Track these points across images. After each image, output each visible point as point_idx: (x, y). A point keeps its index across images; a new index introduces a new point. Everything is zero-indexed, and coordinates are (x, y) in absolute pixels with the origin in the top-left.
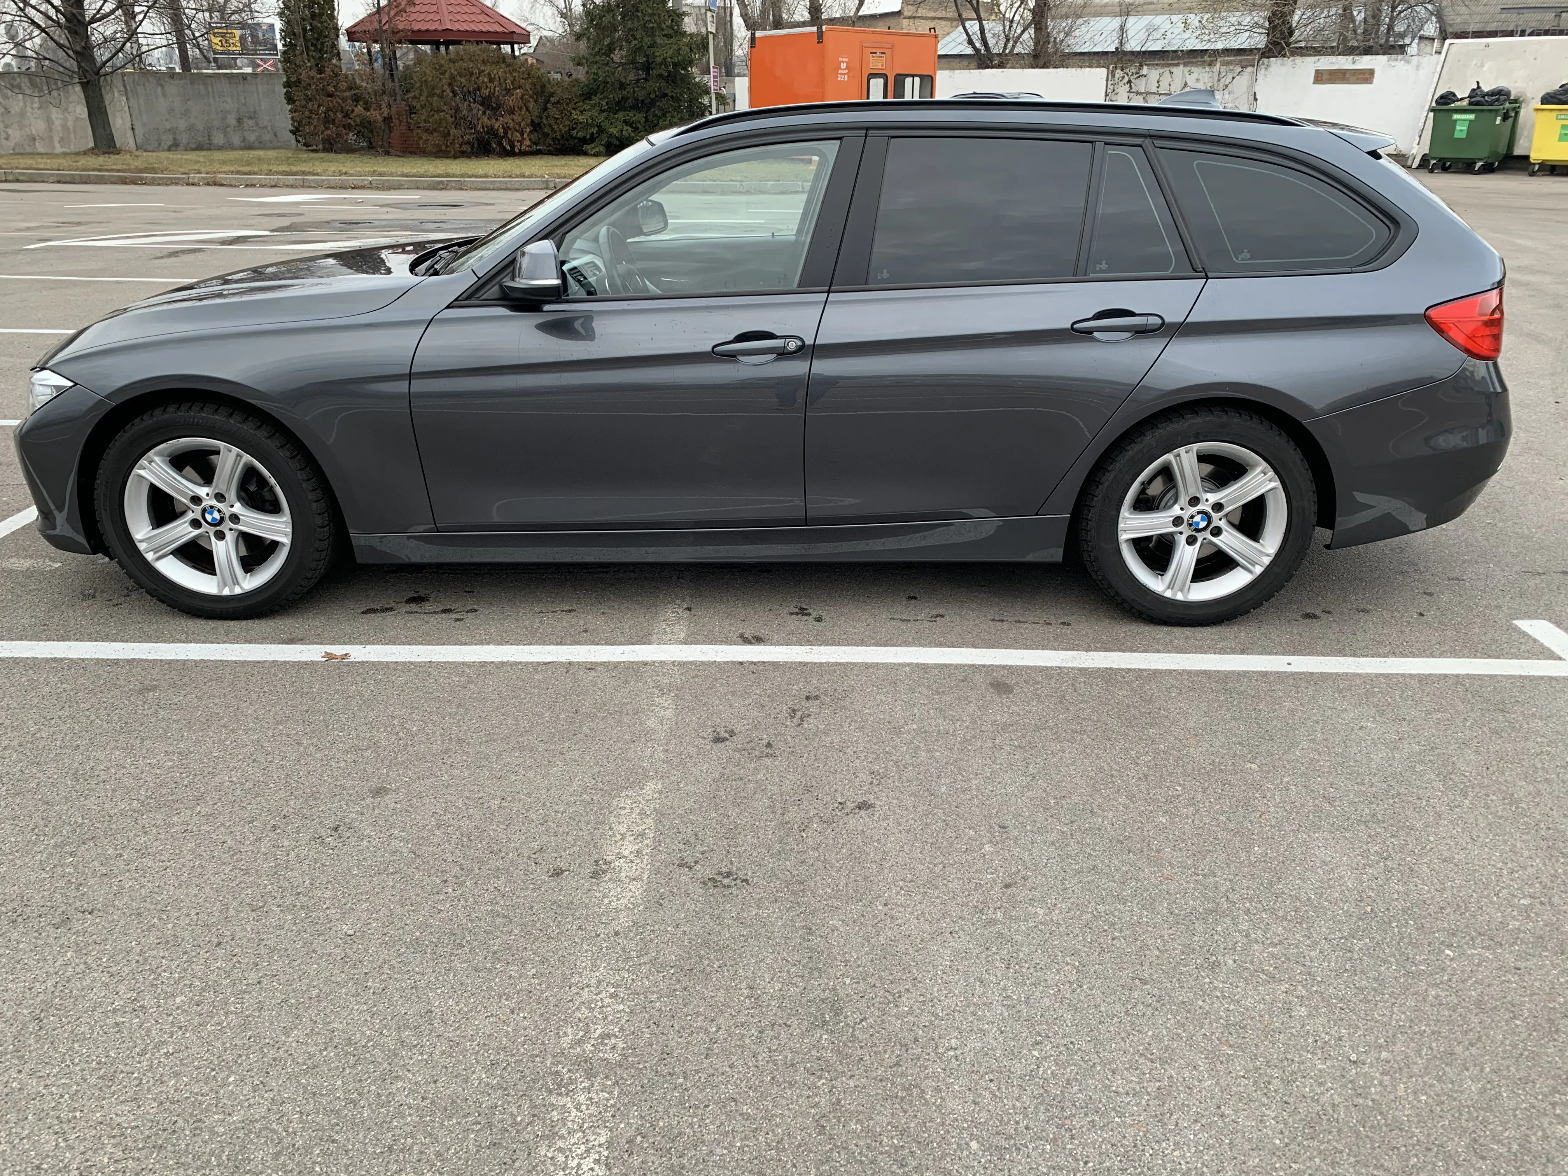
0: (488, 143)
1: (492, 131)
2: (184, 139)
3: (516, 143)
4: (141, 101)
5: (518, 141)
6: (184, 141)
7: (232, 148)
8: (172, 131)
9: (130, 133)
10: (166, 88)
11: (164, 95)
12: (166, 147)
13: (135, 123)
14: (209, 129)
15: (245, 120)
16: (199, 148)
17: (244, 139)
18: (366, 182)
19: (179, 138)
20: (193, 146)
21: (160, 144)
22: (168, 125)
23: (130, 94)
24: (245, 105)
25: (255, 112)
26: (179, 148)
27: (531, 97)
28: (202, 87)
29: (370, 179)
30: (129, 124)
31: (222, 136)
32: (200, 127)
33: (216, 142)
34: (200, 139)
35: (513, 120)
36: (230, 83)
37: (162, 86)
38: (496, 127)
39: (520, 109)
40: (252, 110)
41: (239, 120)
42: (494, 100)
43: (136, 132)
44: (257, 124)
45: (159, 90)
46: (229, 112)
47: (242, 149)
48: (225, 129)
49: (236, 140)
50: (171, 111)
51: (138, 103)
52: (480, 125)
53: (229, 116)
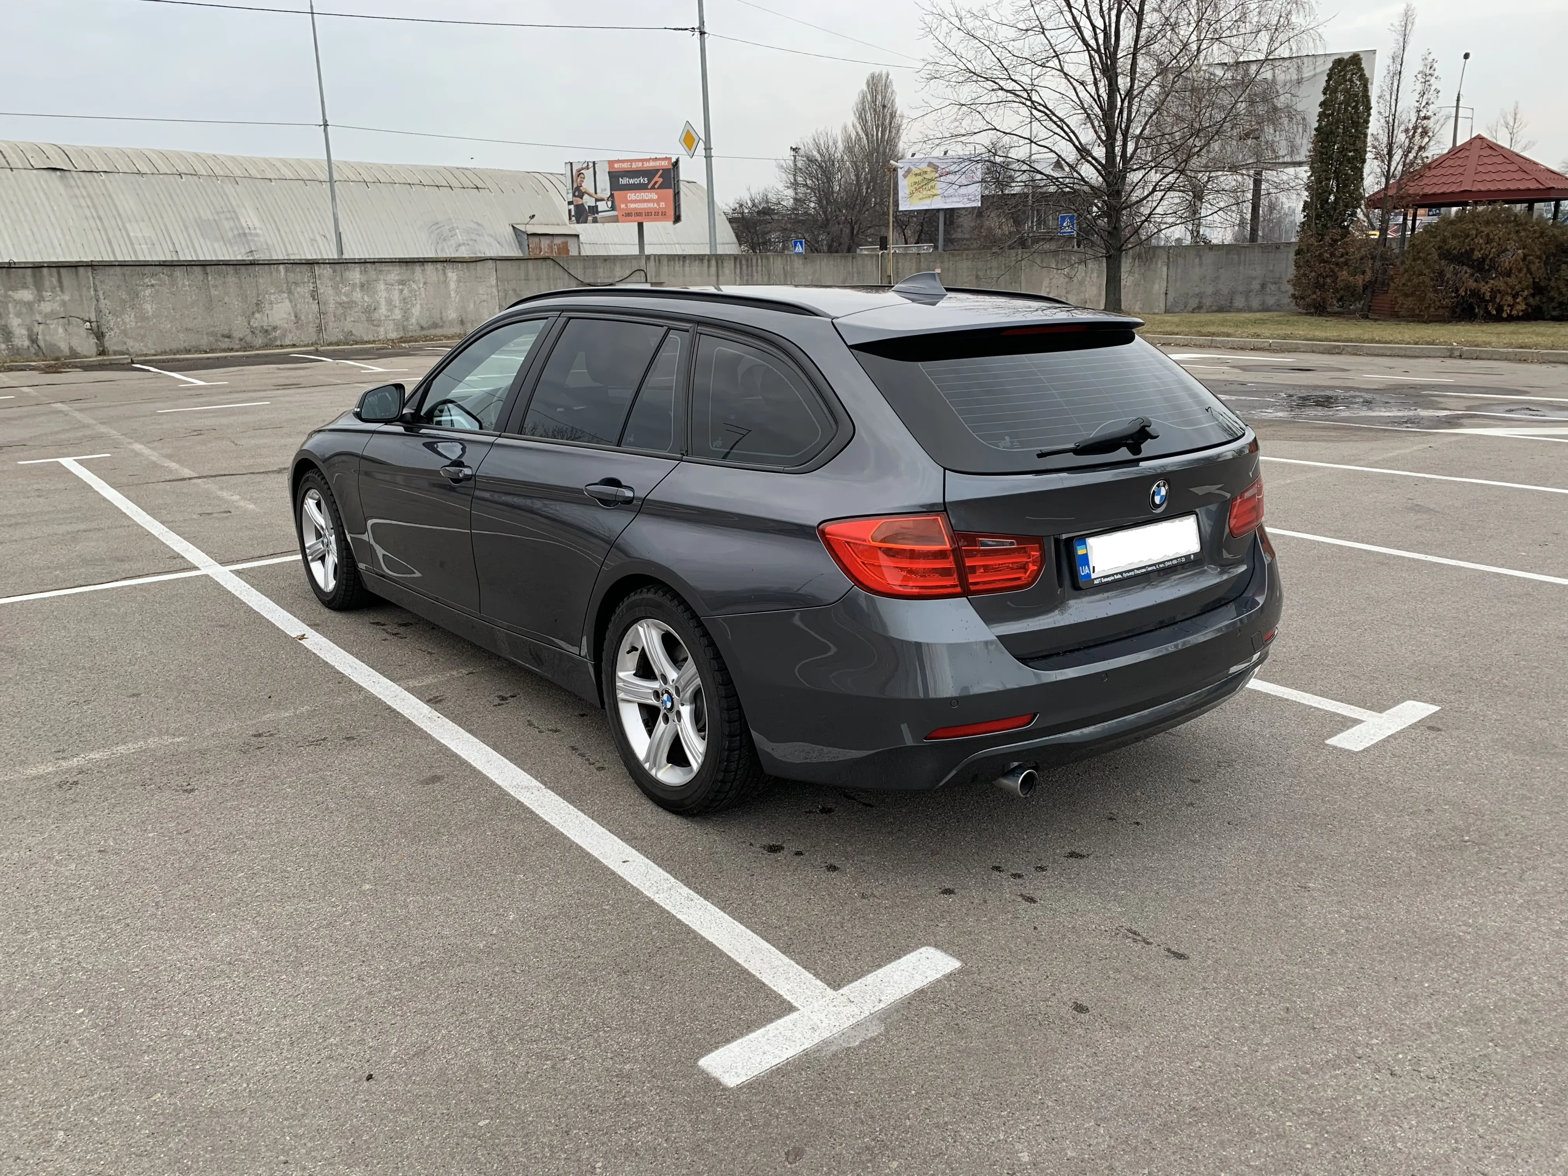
0: (1471, 307)
1: (1475, 293)
2: (1207, 302)
3: (1505, 308)
4: (1179, 270)
5: (1509, 305)
6: (1208, 304)
7: (1250, 310)
8: (1200, 295)
9: (1163, 296)
10: (1203, 259)
11: (1201, 264)
12: (1191, 309)
13: (1169, 289)
14: (1233, 293)
15: (1269, 285)
16: (1221, 310)
17: (1263, 303)
18: (1266, 344)
19: (1204, 301)
20: (1214, 308)
21: (1185, 307)
22: (1197, 290)
23: (1171, 264)
24: (1272, 271)
25: (1280, 278)
26: (1202, 310)
27: (1539, 257)
28: (1236, 257)
29: (1271, 341)
30: (1163, 290)
31: (1243, 300)
32: (1225, 291)
33: (1236, 304)
34: (1222, 302)
35: (1506, 283)
36: (1263, 252)
37: (1200, 257)
38: (1482, 291)
39: (1520, 271)
40: (1278, 275)
41: (1263, 286)
42: (1488, 262)
43: (1168, 296)
44: (1279, 288)
45: (1197, 260)
46: (1254, 278)
47: (1259, 311)
48: (1247, 294)
49: (1255, 303)
50: (1203, 278)
51: (1176, 272)
52: (1463, 288)
53: (1254, 282)
